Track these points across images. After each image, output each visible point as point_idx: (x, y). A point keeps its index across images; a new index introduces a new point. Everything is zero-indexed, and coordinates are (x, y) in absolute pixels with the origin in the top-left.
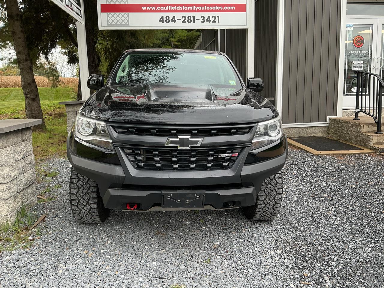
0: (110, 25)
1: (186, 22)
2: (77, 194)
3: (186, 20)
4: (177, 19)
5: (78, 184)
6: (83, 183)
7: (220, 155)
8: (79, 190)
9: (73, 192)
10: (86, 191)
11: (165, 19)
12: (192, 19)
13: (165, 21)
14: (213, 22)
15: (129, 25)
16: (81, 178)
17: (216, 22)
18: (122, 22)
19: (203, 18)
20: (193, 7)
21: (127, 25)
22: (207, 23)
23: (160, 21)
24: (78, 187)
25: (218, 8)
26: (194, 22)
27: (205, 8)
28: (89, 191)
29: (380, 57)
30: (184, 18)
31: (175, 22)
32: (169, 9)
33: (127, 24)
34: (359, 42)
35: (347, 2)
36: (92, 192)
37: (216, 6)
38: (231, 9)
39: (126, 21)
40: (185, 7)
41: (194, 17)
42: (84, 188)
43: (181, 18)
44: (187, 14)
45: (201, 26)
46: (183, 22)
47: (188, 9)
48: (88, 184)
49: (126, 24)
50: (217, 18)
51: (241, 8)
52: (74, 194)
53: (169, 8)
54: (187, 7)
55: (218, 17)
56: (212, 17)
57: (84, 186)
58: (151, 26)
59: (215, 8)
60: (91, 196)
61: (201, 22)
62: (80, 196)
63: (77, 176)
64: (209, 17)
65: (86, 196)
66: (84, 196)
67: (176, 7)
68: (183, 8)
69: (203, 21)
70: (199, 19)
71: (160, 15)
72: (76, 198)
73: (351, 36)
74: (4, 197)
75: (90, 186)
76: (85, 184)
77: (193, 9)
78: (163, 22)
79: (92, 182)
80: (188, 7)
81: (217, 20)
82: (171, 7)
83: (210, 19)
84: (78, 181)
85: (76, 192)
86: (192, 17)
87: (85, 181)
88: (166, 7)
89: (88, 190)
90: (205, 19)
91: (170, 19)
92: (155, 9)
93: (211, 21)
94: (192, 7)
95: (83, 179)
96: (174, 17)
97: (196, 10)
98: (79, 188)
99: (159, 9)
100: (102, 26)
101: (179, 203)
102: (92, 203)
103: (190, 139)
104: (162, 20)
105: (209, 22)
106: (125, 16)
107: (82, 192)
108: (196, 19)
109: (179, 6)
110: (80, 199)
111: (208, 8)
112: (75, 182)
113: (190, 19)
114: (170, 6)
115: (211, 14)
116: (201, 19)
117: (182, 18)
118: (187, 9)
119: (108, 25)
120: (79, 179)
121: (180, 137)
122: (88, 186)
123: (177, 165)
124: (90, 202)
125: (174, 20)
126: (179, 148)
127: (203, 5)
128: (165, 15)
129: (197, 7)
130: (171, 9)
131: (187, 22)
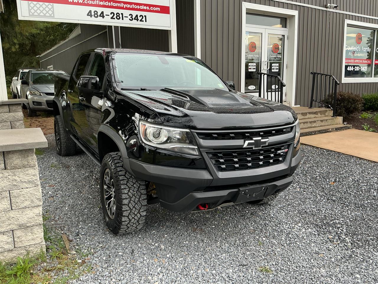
0: (31, 15)
1: (114, 19)
2: (129, 204)
3: (115, 17)
4: (106, 15)
5: (129, 194)
6: (134, 192)
7: (278, 152)
8: (131, 200)
9: (125, 203)
10: (137, 200)
11: (93, 14)
12: (121, 16)
13: (93, 16)
14: (141, 21)
15: (54, 16)
16: (131, 187)
17: (143, 21)
18: (46, 13)
19: (131, 16)
20: (121, 4)
21: (52, 17)
22: (134, 21)
23: (88, 15)
24: (130, 196)
25: (145, 8)
26: (123, 19)
27: (132, 6)
28: (141, 199)
29: (267, 60)
30: (113, 14)
31: (103, 18)
32: (97, 4)
33: (52, 15)
34: (253, 47)
35: (246, 13)
36: (143, 200)
37: (143, 6)
38: (157, 10)
39: (50, 12)
40: (113, 3)
41: (122, 14)
42: (136, 197)
43: (109, 14)
44: (115, 11)
45: (130, 24)
46: (112, 18)
47: (117, 6)
48: (139, 192)
49: (50, 16)
50: (144, 18)
51: (165, 10)
52: (126, 205)
53: (97, 2)
54: (115, 4)
55: (145, 16)
56: (140, 16)
57: (136, 195)
58: (78, 20)
59: (142, 7)
60: (143, 204)
61: (130, 19)
62: (132, 205)
63: (127, 186)
64: (137, 16)
65: (138, 205)
66: (136, 205)
67: (104, 2)
68: (111, 4)
69: (131, 19)
70: (127, 17)
71: (88, 9)
72: (128, 208)
73: (247, 42)
74: (40, 222)
75: (141, 194)
76: (136, 193)
77: (121, 6)
78: (91, 17)
79: (142, 190)
80: (117, 4)
81: (144, 19)
82: (99, 2)
83: (137, 18)
84: (129, 191)
85: (128, 202)
86: (120, 14)
87: (136, 190)
88: (94, 2)
89: (139, 199)
90: (134, 17)
91: (99, 14)
92: (83, 2)
93: (139, 20)
94: (119, 4)
95: (133, 188)
96: (102, 13)
97: (125, 7)
98: (131, 198)
99: (87, 3)
100: (22, 16)
101: (248, 197)
102: (142, 211)
103: (262, 140)
104: (89, 14)
105: (137, 21)
106: (50, 7)
107: (134, 202)
108: (125, 17)
109: (107, 2)
110: (132, 208)
111: (136, 7)
112: (126, 192)
113: (119, 16)
114: (97, 1)
115: (139, 13)
116: (129, 17)
117: (111, 14)
118: (115, 5)
119: (30, 15)
120: (130, 188)
121: (254, 139)
122: (139, 194)
123: (251, 164)
124: (141, 210)
125: (102, 15)
126: (254, 148)
127: (131, 3)
128: (93, 9)
129: (125, 5)
130: (99, 4)
131: (116, 18)
